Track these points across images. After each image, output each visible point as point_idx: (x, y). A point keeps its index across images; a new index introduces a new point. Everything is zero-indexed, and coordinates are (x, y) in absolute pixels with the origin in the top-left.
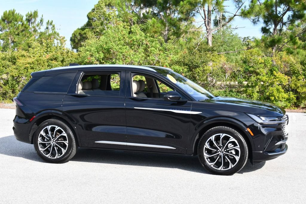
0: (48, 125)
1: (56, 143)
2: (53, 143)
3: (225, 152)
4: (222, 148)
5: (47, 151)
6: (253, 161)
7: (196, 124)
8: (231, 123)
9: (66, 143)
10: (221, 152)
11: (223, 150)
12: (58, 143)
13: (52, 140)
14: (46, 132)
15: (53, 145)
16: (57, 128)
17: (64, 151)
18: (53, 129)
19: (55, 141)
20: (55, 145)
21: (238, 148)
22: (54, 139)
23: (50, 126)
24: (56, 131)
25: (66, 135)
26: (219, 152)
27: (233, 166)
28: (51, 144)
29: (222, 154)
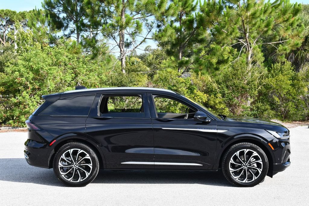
0: (70, 148)
1: (78, 166)
2: (75, 166)
3: (249, 165)
4: (246, 162)
5: (69, 175)
6: (273, 172)
7: (223, 141)
8: (254, 139)
9: (90, 166)
10: (245, 166)
11: (247, 164)
12: (80, 166)
13: (75, 163)
14: (68, 155)
15: (76, 168)
16: (80, 151)
17: (87, 174)
18: (75, 153)
19: (78, 164)
20: (77, 168)
21: (260, 161)
22: (76, 162)
23: (72, 150)
24: (79, 154)
25: (89, 158)
26: (243, 166)
27: (256, 178)
28: (73, 167)
29: (246, 168)
